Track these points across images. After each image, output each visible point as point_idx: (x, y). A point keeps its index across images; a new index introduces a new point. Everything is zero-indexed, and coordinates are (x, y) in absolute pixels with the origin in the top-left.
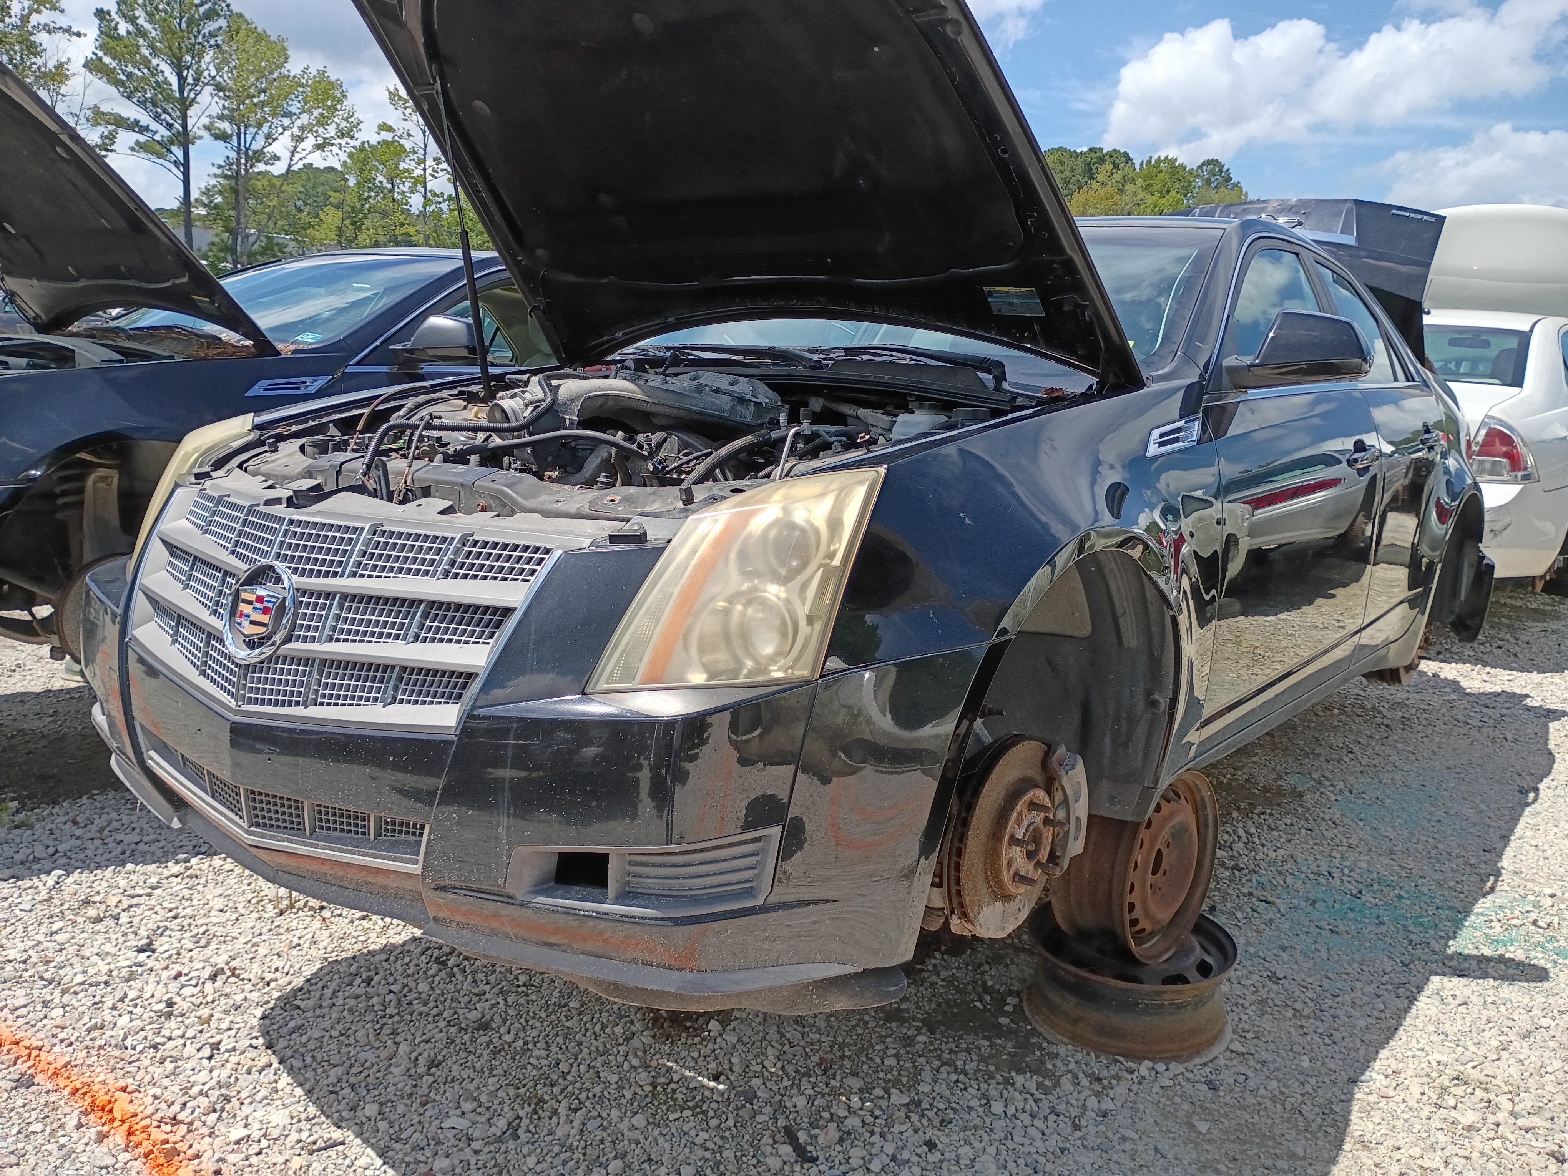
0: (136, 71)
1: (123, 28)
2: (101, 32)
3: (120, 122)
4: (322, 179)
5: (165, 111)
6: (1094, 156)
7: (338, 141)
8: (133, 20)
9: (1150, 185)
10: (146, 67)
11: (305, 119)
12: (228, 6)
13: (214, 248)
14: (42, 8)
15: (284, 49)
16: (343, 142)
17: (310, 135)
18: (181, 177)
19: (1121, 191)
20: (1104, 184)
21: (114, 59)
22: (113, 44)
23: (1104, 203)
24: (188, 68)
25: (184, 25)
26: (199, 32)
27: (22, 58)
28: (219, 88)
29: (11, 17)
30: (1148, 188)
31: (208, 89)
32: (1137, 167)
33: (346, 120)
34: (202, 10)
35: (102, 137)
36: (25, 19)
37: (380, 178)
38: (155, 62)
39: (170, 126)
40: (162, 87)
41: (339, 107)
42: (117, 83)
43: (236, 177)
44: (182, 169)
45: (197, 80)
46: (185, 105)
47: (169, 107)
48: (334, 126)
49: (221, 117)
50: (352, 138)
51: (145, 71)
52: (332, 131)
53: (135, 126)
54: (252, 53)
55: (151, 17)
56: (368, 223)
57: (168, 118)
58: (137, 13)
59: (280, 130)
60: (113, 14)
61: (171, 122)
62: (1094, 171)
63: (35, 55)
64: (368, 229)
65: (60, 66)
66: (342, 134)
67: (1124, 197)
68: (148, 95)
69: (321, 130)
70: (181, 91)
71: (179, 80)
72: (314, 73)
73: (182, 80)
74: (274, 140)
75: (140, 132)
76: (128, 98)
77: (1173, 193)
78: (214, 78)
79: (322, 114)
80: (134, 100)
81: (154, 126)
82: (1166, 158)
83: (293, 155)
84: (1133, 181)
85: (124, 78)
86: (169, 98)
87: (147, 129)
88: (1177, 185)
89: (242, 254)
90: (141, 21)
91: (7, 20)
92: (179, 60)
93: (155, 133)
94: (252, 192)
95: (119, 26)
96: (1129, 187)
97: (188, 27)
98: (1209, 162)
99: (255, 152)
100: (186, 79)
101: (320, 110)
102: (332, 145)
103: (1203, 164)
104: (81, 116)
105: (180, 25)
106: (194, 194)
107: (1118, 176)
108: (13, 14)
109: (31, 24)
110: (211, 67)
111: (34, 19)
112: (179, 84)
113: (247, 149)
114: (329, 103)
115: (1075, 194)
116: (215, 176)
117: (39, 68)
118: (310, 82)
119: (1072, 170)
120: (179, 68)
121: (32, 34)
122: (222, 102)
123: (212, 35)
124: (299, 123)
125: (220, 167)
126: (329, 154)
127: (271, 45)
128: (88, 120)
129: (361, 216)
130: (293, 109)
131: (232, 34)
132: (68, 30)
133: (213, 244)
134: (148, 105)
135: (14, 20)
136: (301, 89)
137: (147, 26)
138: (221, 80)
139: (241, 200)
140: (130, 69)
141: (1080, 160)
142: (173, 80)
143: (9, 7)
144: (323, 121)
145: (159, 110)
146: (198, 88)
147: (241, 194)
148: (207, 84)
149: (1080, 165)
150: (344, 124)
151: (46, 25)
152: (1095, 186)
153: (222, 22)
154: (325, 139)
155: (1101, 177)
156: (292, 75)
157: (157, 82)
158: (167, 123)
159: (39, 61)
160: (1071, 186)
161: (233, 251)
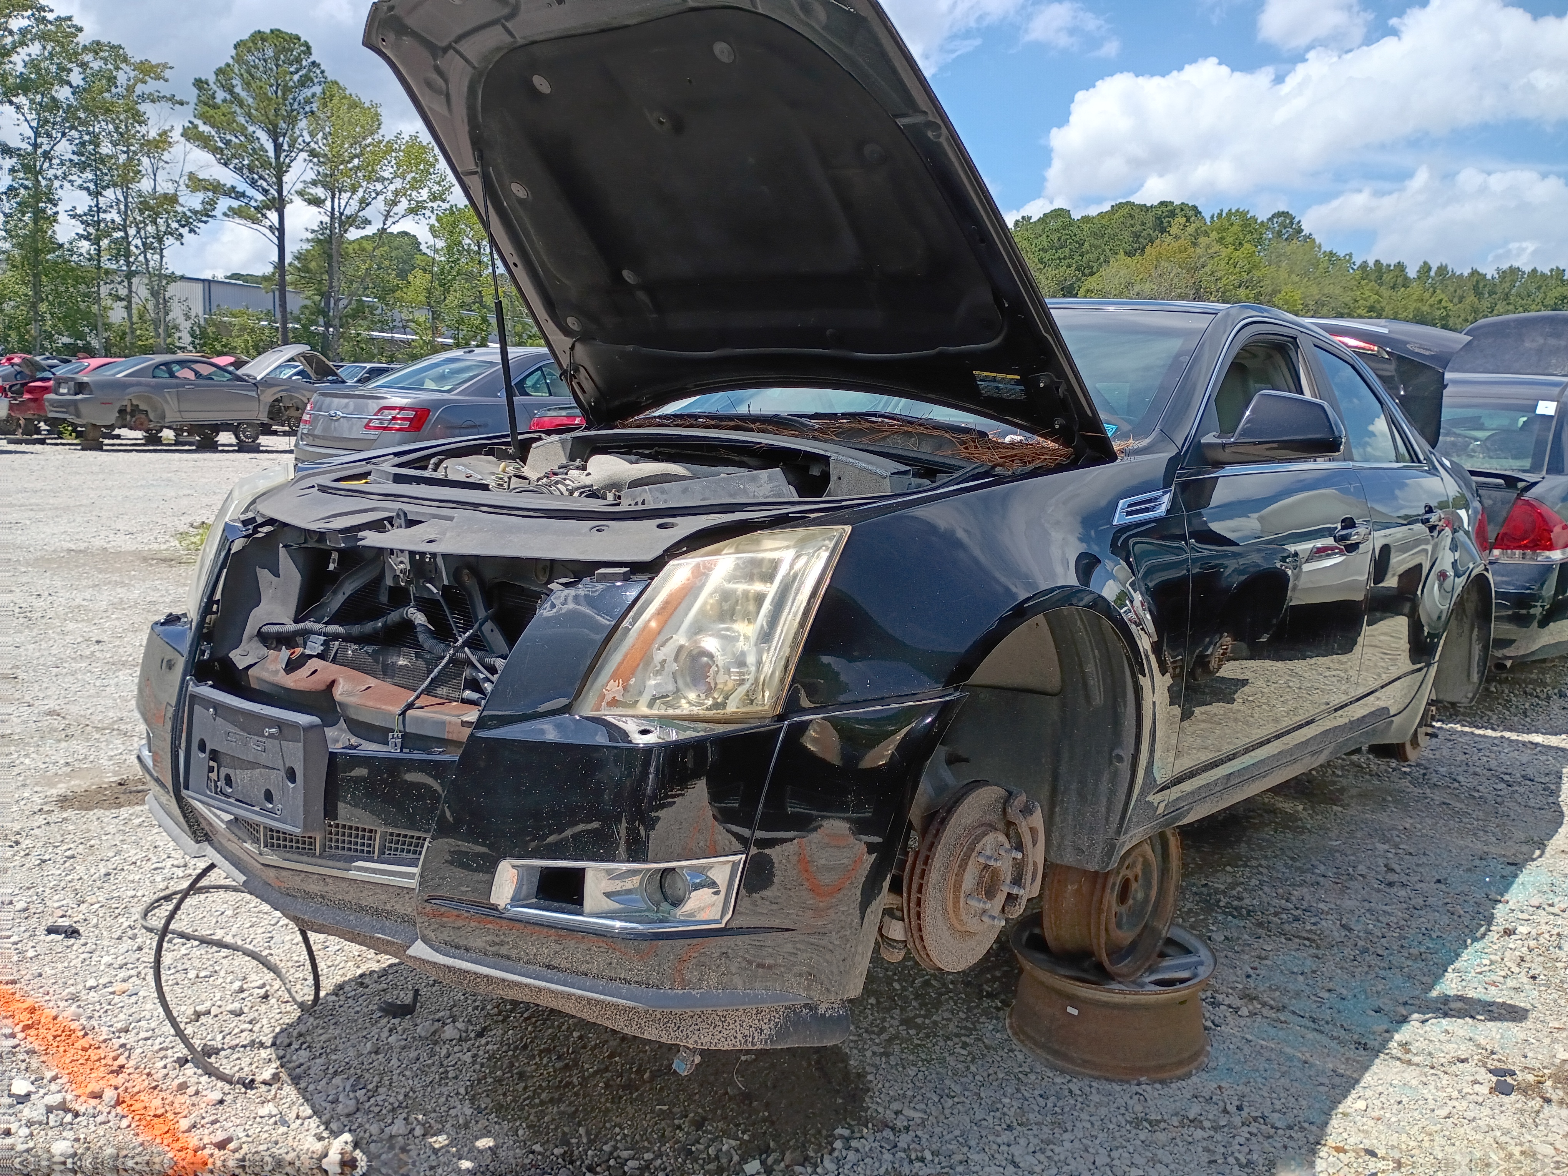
0: (234, 139)
1: (221, 95)
2: (200, 101)
3: (217, 188)
4: (396, 244)
5: (261, 177)
6: (1165, 209)
7: (430, 204)
8: (230, 90)
9: (1222, 238)
10: (242, 134)
11: (398, 184)
12: (322, 72)
13: (307, 312)
14: (147, 78)
15: (377, 115)
16: (435, 205)
17: (403, 199)
18: (276, 242)
19: (1195, 244)
20: (1177, 237)
21: (213, 127)
22: (212, 112)
23: (1178, 256)
24: (284, 135)
25: (280, 93)
26: (294, 99)
27: (126, 127)
28: (313, 154)
29: (116, 87)
30: (1221, 240)
31: (304, 155)
32: (1208, 220)
33: (439, 183)
34: (296, 77)
35: (203, 202)
36: (130, 89)
37: (468, 241)
38: (251, 129)
39: (265, 192)
40: (258, 153)
41: (432, 170)
42: (215, 150)
43: (329, 240)
44: (277, 233)
45: (292, 146)
46: (280, 171)
47: (265, 174)
48: (426, 190)
49: (314, 183)
50: (444, 201)
51: (242, 138)
52: (425, 194)
53: (233, 192)
54: (346, 119)
55: (247, 85)
56: (456, 286)
57: (265, 184)
58: (234, 82)
59: (374, 195)
60: (211, 83)
61: (268, 188)
62: (1166, 224)
63: (140, 123)
64: (455, 291)
65: (164, 134)
66: (434, 198)
67: (1198, 250)
68: (246, 162)
69: (414, 193)
70: (277, 157)
71: (275, 146)
72: (407, 138)
73: (278, 148)
74: (368, 205)
75: (237, 198)
76: (226, 164)
77: (1247, 246)
78: (308, 144)
79: (414, 178)
80: (231, 166)
81: (250, 192)
82: (1237, 211)
83: (386, 219)
84: (1206, 234)
85: (223, 146)
86: (266, 164)
87: (243, 195)
88: (1249, 237)
89: (334, 317)
90: (238, 90)
91: (114, 90)
92: (276, 126)
93: (251, 198)
94: (345, 256)
95: (217, 95)
96: (1203, 240)
97: (284, 94)
98: (1279, 214)
99: (348, 217)
100: (282, 145)
101: (413, 175)
102: (425, 208)
103: (1273, 216)
104: (181, 182)
105: (276, 92)
106: (288, 259)
107: (1191, 229)
108: (119, 84)
109: (137, 93)
110: (305, 133)
111: (140, 89)
112: (275, 151)
113: (341, 214)
114: (422, 167)
115: (1148, 247)
116: (308, 240)
117: (143, 136)
118: (403, 147)
119: (1143, 224)
120: (274, 134)
121: (137, 103)
122: (316, 167)
123: (308, 102)
124: (392, 187)
125: (313, 231)
126: (421, 217)
127: (365, 111)
128: (187, 186)
129: (450, 278)
130: (386, 174)
131: (326, 99)
132: (171, 99)
133: (306, 307)
134: (245, 171)
135: (119, 90)
136: (394, 154)
137: (243, 94)
138: (316, 146)
139: (335, 264)
140: (228, 137)
141: (1150, 214)
142: (270, 146)
143: (115, 78)
144: (416, 185)
145: (256, 177)
146: (293, 154)
147: (335, 259)
148: (302, 150)
149: (1150, 218)
150: (436, 188)
151: (150, 94)
152: (1168, 239)
153: (317, 89)
154: (417, 202)
155: (1174, 230)
156: (386, 140)
157: (254, 149)
158: (263, 189)
159: (143, 129)
160: (1141, 240)
161: (324, 313)
